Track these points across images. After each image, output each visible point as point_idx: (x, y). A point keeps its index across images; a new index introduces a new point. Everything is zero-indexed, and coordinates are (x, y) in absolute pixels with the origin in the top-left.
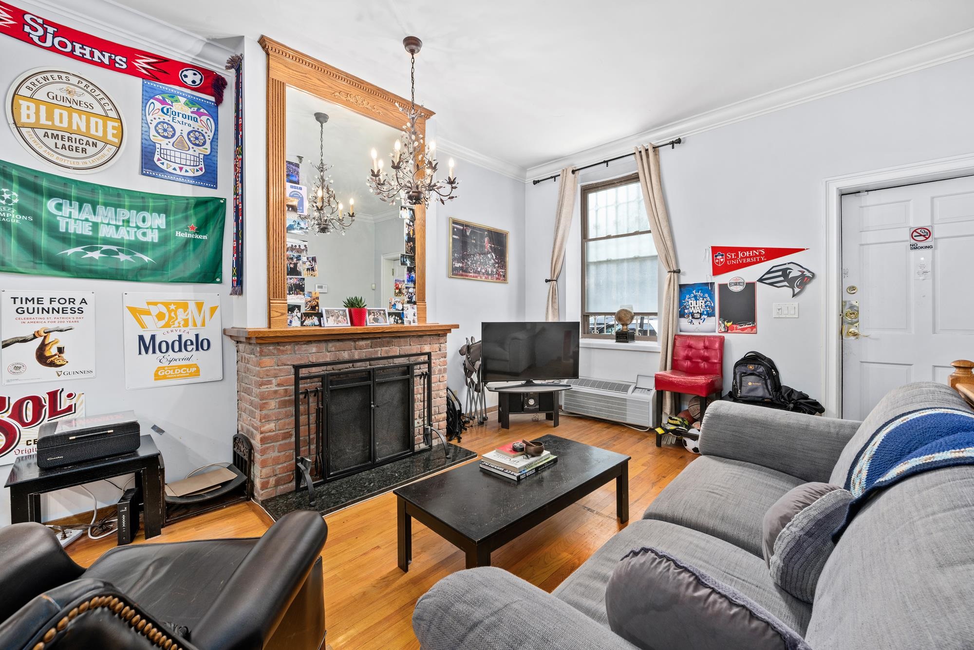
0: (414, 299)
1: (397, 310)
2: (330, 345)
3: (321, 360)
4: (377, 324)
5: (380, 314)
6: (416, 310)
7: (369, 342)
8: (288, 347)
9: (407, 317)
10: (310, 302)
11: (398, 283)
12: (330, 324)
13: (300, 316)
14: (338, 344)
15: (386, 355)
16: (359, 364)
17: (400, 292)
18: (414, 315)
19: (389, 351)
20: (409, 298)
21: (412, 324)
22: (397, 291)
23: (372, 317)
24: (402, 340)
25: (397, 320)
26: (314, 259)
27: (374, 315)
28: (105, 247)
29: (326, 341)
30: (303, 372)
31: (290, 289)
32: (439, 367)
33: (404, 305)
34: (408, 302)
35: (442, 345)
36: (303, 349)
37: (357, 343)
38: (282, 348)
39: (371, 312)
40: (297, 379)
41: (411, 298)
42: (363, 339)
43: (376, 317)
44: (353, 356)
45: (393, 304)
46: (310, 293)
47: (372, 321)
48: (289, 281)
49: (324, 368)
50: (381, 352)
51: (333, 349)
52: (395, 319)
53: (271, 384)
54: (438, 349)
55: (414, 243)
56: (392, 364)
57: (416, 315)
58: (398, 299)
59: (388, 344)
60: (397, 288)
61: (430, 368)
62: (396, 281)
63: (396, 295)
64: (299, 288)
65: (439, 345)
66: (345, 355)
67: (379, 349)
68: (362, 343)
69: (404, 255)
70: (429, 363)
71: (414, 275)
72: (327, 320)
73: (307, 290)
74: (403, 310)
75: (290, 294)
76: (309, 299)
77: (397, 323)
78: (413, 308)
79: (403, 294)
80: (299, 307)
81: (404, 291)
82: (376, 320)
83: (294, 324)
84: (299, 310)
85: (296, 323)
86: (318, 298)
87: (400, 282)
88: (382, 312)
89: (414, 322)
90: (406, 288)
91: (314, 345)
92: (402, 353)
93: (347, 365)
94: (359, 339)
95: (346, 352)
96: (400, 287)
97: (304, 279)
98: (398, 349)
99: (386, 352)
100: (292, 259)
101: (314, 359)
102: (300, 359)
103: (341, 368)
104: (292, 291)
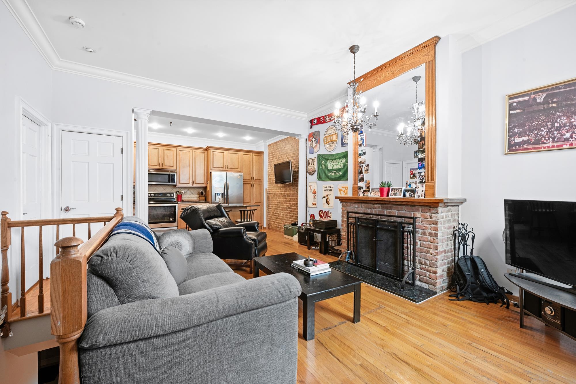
0: (424, 180)
1: (411, 188)
2: (363, 205)
3: (359, 211)
4: (395, 196)
5: (399, 190)
6: (424, 188)
7: (380, 205)
8: (349, 204)
9: (417, 193)
10: (366, 185)
11: (412, 170)
12: (371, 195)
13: (363, 192)
14: (366, 205)
15: (389, 214)
16: (375, 216)
17: (413, 176)
18: (423, 192)
19: (391, 212)
20: (421, 180)
21: (420, 198)
22: (412, 176)
23: (393, 192)
24: (399, 207)
25: (412, 195)
26: (368, 165)
27: (395, 191)
28: (334, 171)
29: (361, 203)
30: (350, 215)
31: (360, 180)
32: (430, 231)
33: (417, 185)
34: (420, 183)
35: (432, 214)
36: (353, 205)
37: (374, 205)
38: (347, 204)
39: (394, 189)
40: (348, 218)
41: (422, 179)
42: (377, 204)
43: (395, 192)
44: (372, 212)
45: (409, 184)
46: (366, 181)
47: (392, 195)
48: (359, 176)
49: (360, 215)
50: (386, 212)
51: (364, 207)
52: (410, 194)
53: (344, 217)
54: (429, 217)
55: (425, 141)
56: (393, 220)
57: (424, 191)
58: (412, 181)
59: (391, 208)
60: (411, 174)
61: (414, 228)
62: (411, 169)
63: (411, 178)
64: (362, 180)
65: (430, 214)
66: (369, 211)
67: (385, 210)
68: (376, 206)
69: (417, 151)
70: (414, 224)
71: (424, 163)
72: (371, 193)
73: (365, 180)
74: (416, 188)
75: (359, 182)
76: (366, 184)
77: (411, 196)
78: (422, 186)
79: (416, 177)
80: (363, 188)
81: (417, 175)
82: (395, 194)
83: (361, 195)
84: (363, 189)
85: (362, 195)
86: (369, 183)
87: (414, 169)
88: (400, 189)
89: (422, 196)
90: (419, 173)
91: (357, 204)
92: (399, 215)
93: (369, 216)
94: (375, 204)
95: (369, 209)
96: (414, 172)
97: (364, 175)
98: (397, 212)
99: (389, 212)
100: (360, 167)
101: (356, 210)
102: (352, 210)
103: (368, 216)
104: (360, 181)
